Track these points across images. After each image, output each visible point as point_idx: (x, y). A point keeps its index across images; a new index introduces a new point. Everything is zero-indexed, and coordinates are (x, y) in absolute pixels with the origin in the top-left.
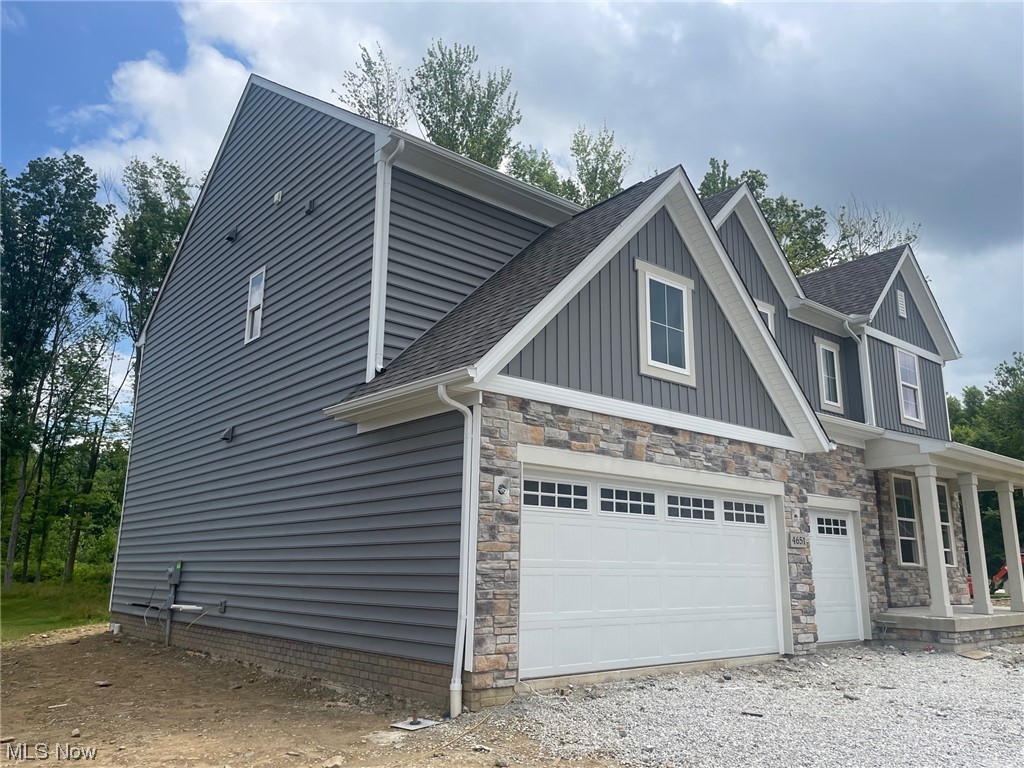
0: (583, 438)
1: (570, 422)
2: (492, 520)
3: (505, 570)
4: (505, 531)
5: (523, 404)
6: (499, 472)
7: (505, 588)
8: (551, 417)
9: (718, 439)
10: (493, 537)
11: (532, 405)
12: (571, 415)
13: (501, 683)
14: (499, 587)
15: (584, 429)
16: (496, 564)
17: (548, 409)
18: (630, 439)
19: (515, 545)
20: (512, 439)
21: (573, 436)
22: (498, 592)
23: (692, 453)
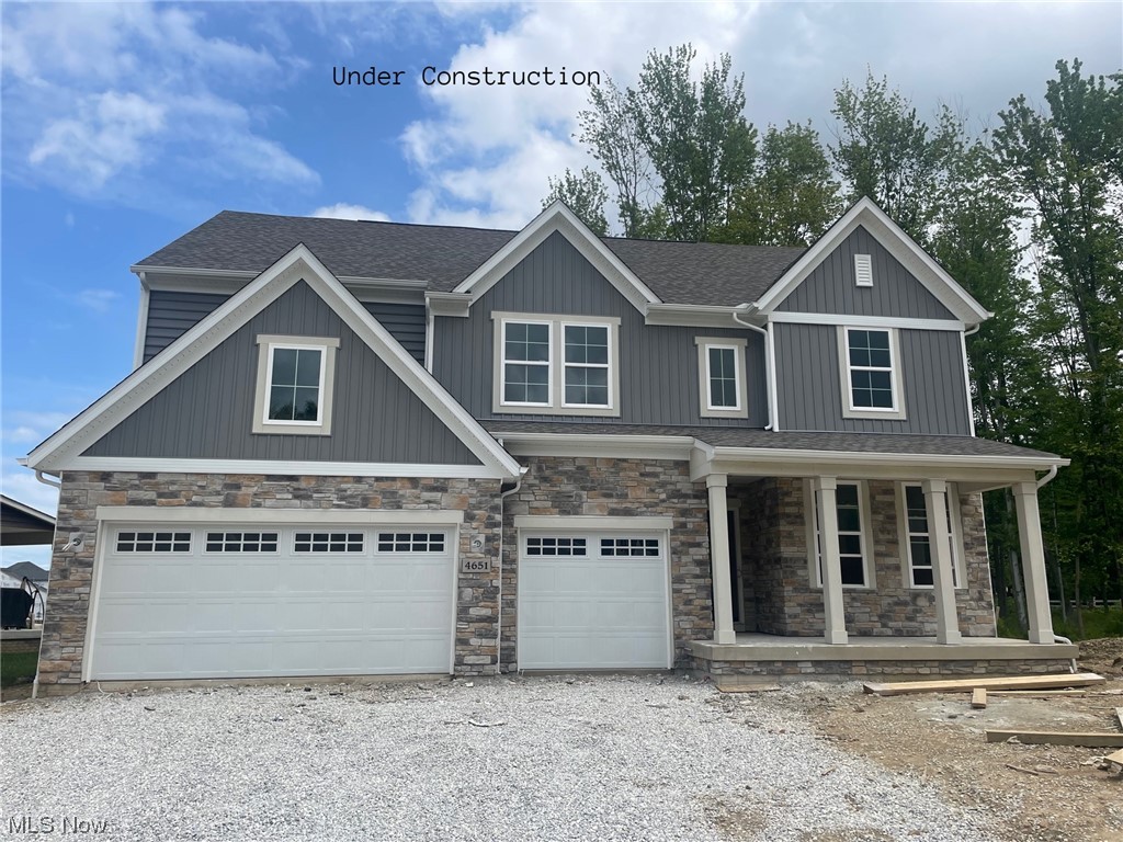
0: (174, 495)
1: (157, 484)
2: (65, 565)
3: (75, 601)
4: (76, 574)
5: (105, 476)
6: (75, 529)
7: (73, 613)
8: (137, 482)
9: (359, 479)
10: (65, 577)
11: (115, 475)
12: (160, 479)
13: (64, 681)
14: (68, 613)
15: (173, 488)
16: (65, 597)
17: (136, 476)
18: (231, 491)
19: (87, 582)
20: (90, 503)
21: (160, 495)
22: (64, 616)
23: (315, 495)
